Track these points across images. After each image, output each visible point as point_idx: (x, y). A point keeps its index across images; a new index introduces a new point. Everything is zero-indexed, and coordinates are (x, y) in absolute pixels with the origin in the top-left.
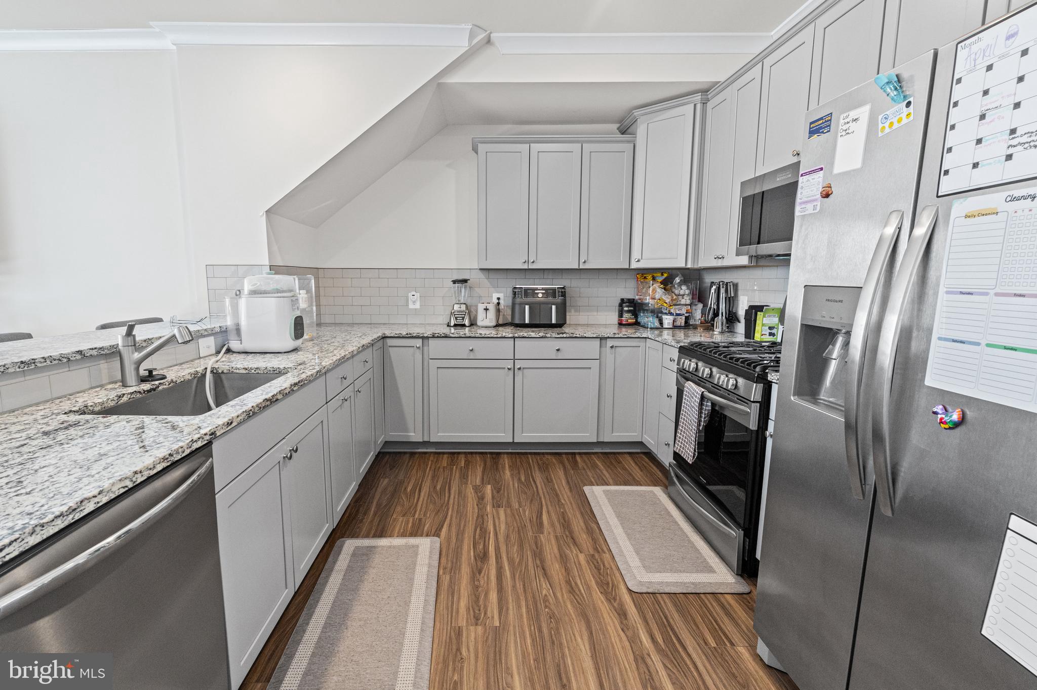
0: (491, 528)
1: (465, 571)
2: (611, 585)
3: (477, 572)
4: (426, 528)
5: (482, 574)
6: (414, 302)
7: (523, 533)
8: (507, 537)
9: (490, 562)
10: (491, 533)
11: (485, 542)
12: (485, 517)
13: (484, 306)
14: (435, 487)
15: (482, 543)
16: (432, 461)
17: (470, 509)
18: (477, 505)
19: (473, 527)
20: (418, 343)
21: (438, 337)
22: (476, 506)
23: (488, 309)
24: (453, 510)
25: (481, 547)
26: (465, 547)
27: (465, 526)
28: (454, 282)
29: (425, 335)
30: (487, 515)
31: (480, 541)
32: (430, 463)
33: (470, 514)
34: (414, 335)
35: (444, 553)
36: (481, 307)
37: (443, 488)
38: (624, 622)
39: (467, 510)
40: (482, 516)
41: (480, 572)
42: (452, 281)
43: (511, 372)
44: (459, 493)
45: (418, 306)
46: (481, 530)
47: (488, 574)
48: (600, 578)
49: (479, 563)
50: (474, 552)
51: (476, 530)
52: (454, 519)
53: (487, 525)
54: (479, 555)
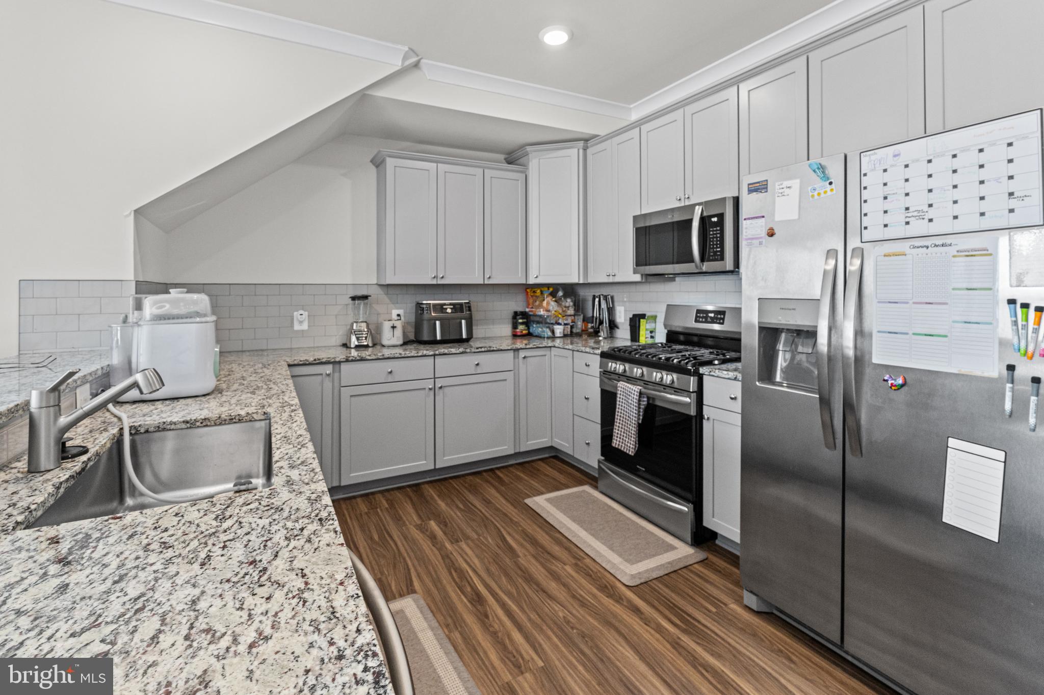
0: (464, 566)
1: (470, 619)
2: (609, 587)
3: (483, 617)
4: (393, 588)
5: (491, 618)
6: (301, 322)
7: (500, 562)
8: (488, 570)
9: (490, 603)
10: (469, 571)
11: (469, 583)
12: (451, 556)
13: (391, 324)
14: (371, 538)
15: (467, 584)
16: (347, 509)
17: (428, 551)
18: (433, 545)
19: (445, 570)
20: (328, 369)
21: (352, 361)
22: (434, 548)
23: (396, 327)
24: (410, 558)
25: (469, 589)
26: (453, 595)
27: (435, 571)
28: (353, 298)
29: (337, 360)
30: (451, 553)
31: (463, 583)
32: (345, 512)
33: (432, 558)
34: (324, 360)
35: (433, 608)
36: (387, 326)
37: (381, 537)
38: (643, 616)
40: (448, 557)
41: (487, 616)
42: (351, 297)
43: (432, 393)
44: (405, 538)
45: (305, 326)
46: (456, 571)
47: (496, 615)
48: (597, 584)
49: (479, 607)
50: (466, 597)
51: (451, 574)
52: (419, 568)
53: (459, 564)
54: (473, 599)
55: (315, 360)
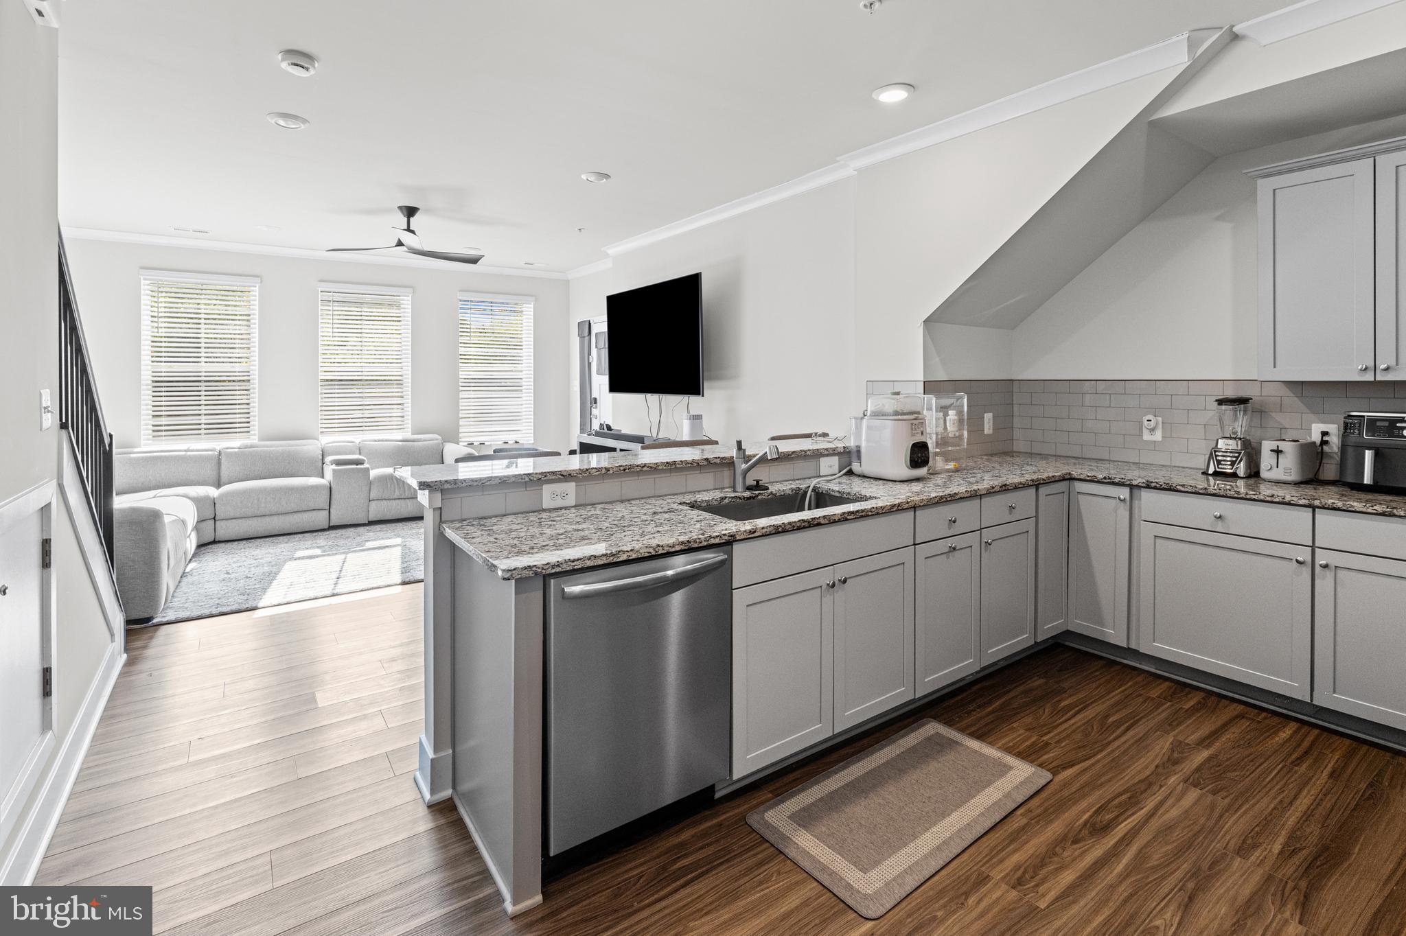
0: (1150, 805)
1: (1056, 827)
3: (1073, 838)
4: (1046, 757)
5: (1076, 846)
6: (1152, 430)
7: (1205, 838)
8: (1169, 828)
9: (1105, 841)
10: (1145, 809)
11: (1122, 814)
12: (1155, 788)
13: (1273, 445)
14: (1107, 716)
15: (1115, 813)
16: (1138, 682)
17: (1142, 762)
18: (1157, 766)
19: (1121, 789)
20: (1124, 493)
21: (1155, 488)
22: (1152, 767)
23: (1281, 451)
24: (1108, 755)
25: (1109, 817)
26: (1084, 804)
27: (1109, 781)
28: (1221, 402)
29: (1135, 483)
30: (1161, 786)
31: (1114, 810)
32: (1130, 683)
33: (1131, 772)
34: (1117, 480)
35: (1043, 795)
36: (1267, 446)
37: (1118, 724)
39: (1131, 765)
40: (1150, 785)
41: (1075, 842)
42: (1216, 401)
43: (1306, 572)
44: (1141, 739)
45: (1158, 436)
46: (1129, 798)
47: (1085, 851)
49: (1085, 832)
50: (1091, 817)
51: (1121, 794)
52: (1098, 766)
53: (1146, 799)
54: (1095, 824)
55: (1105, 478)
